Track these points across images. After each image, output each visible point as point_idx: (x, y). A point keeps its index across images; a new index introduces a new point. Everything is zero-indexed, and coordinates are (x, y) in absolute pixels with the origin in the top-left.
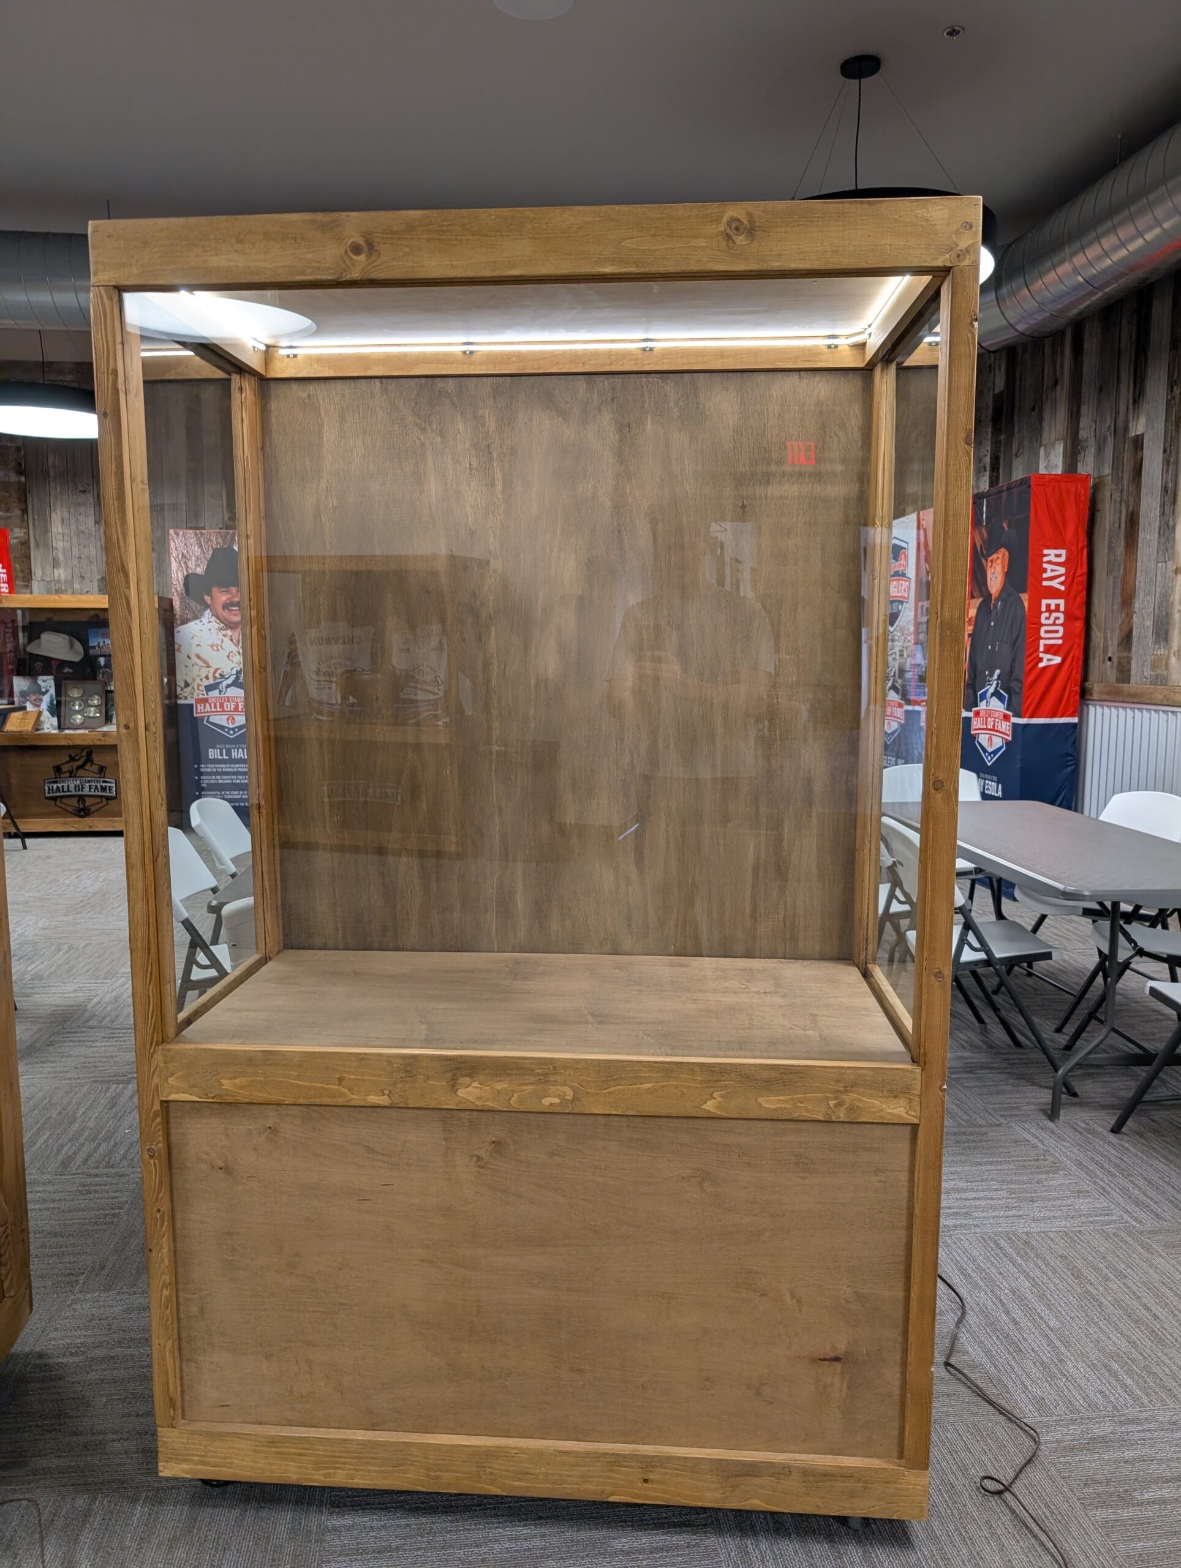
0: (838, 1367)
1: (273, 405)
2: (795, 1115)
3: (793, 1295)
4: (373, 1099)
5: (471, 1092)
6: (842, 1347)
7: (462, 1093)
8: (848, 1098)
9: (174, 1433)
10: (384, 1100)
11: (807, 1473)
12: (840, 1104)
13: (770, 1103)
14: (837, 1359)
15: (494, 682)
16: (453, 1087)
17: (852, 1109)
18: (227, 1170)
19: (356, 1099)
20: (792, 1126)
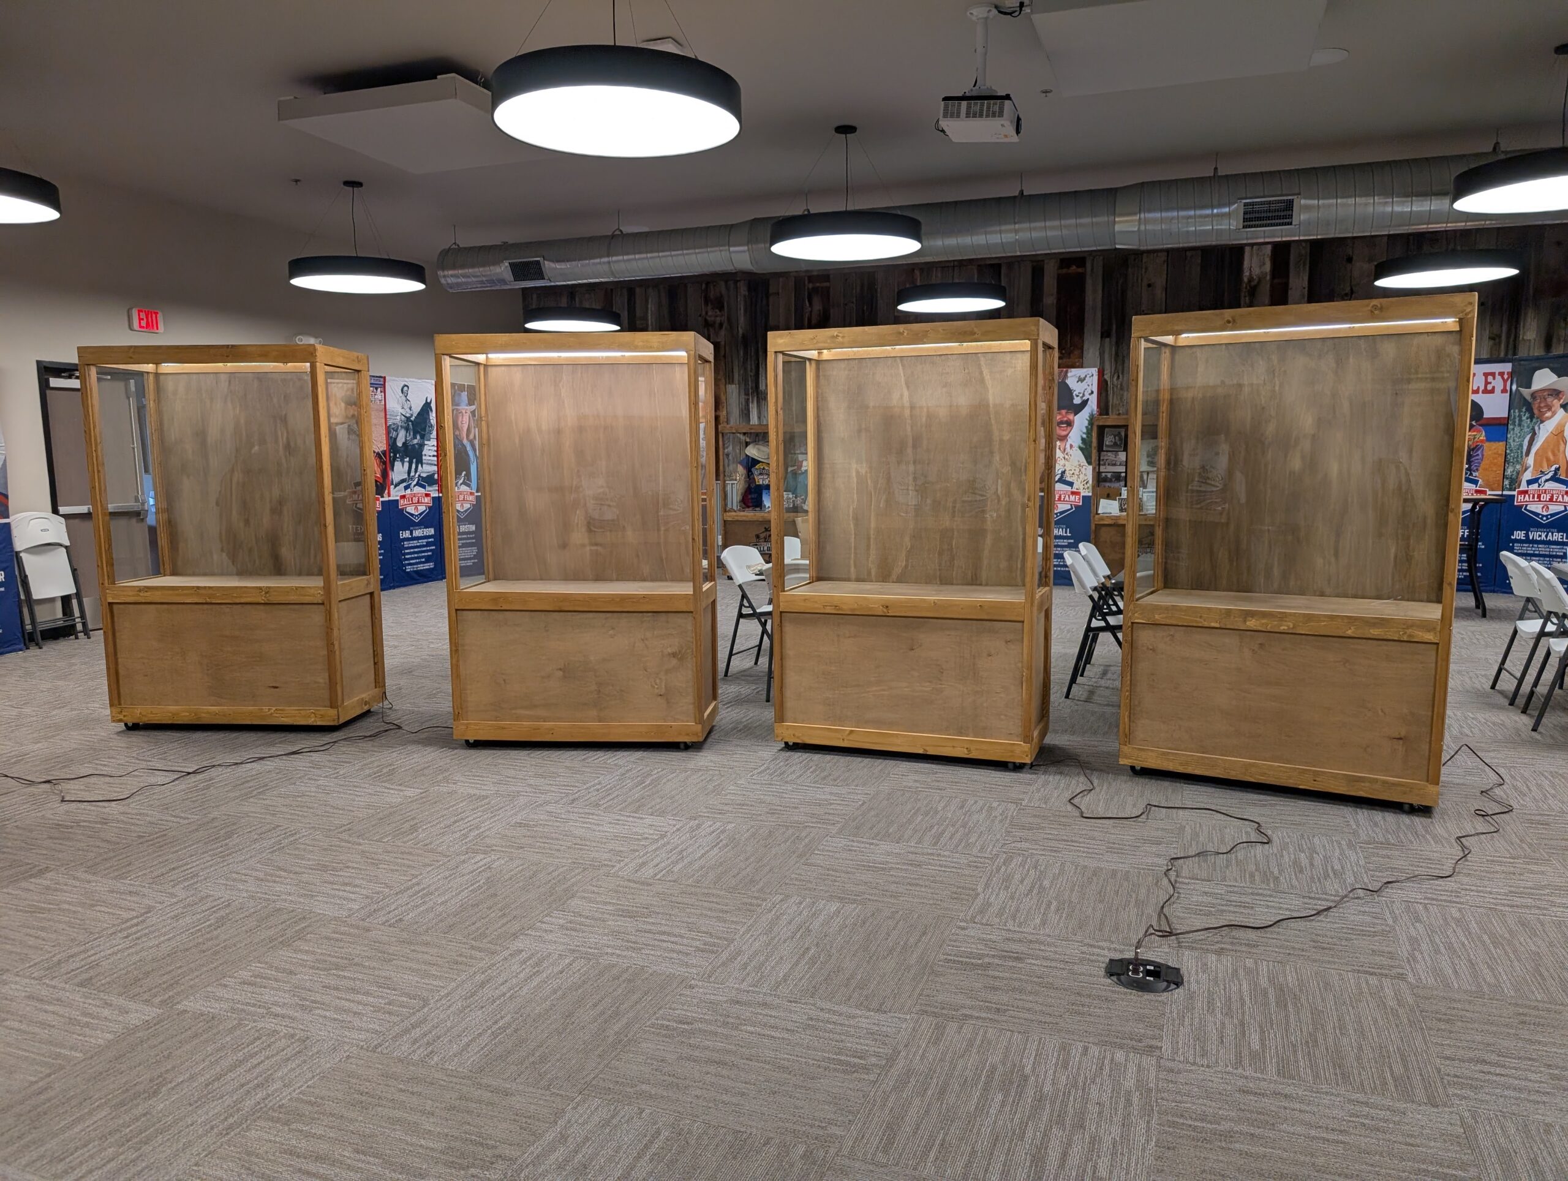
0: (1401, 742)
1: (1177, 357)
2: (1385, 637)
3: (1382, 711)
4: (1213, 625)
5: (1252, 623)
6: (1403, 734)
7: (1248, 623)
8: (1409, 631)
9: (1126, 748)
10: (1217, 625)
11: (1385, 782)
12: (1405, 633)
13: (1375, 632)
14: (1400, 739)
15: (1269, 472)
16: (1245, 621)
17: (1410, 636)
18: (1153, 650)
19: (1206, 624)
20: (1385, 642)
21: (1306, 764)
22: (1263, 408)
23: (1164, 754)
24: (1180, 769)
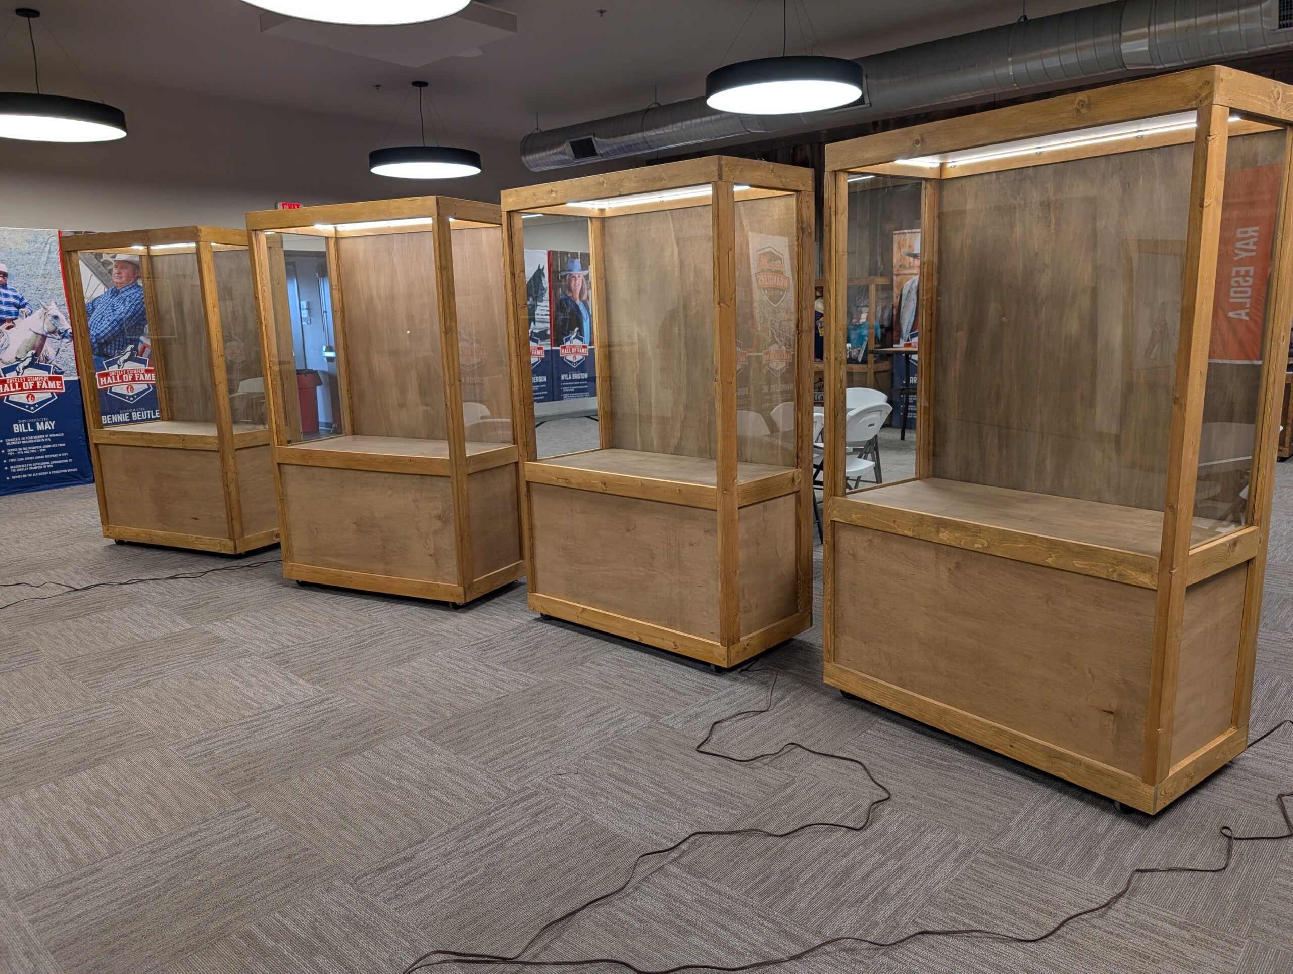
0: (1112, 717)
1: (945, 193)
2: (1091, 573)
3: (1090, 672)
4: (907, 533)
5: (945, 536)
6: (1114, 707)
7: (941, 535)
8: (1119, 568)
9: (829, 665)
10: (910, 534)
11: (1089, 767)
12: (1114, 571)
13: (1079, 564)
14: (1111, 713)
16: (938, 533)
17: (1120, 575)
18: (854, 555)
19: (900, 531)
20: (1094, 580)
21: (1006, 723)
22: (1037, 254)
23: (863, 679)
24: (878, 701)
